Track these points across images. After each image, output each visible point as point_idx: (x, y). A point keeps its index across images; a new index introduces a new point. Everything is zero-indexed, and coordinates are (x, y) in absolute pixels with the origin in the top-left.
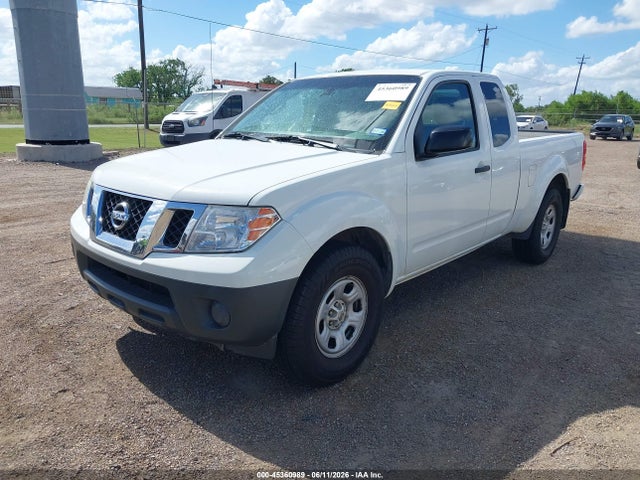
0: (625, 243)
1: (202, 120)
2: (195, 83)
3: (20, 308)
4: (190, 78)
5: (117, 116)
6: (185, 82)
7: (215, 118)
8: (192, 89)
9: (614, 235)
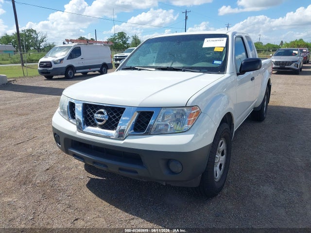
0: (289, 108)
1: (61, 60)
2: (42, 41)
3: (16, 173)
4: (39, 38)
5: (3, 60)
6: (37, 41)
7: (68, 59)
8: (41, 45)
9: (282, 105)
